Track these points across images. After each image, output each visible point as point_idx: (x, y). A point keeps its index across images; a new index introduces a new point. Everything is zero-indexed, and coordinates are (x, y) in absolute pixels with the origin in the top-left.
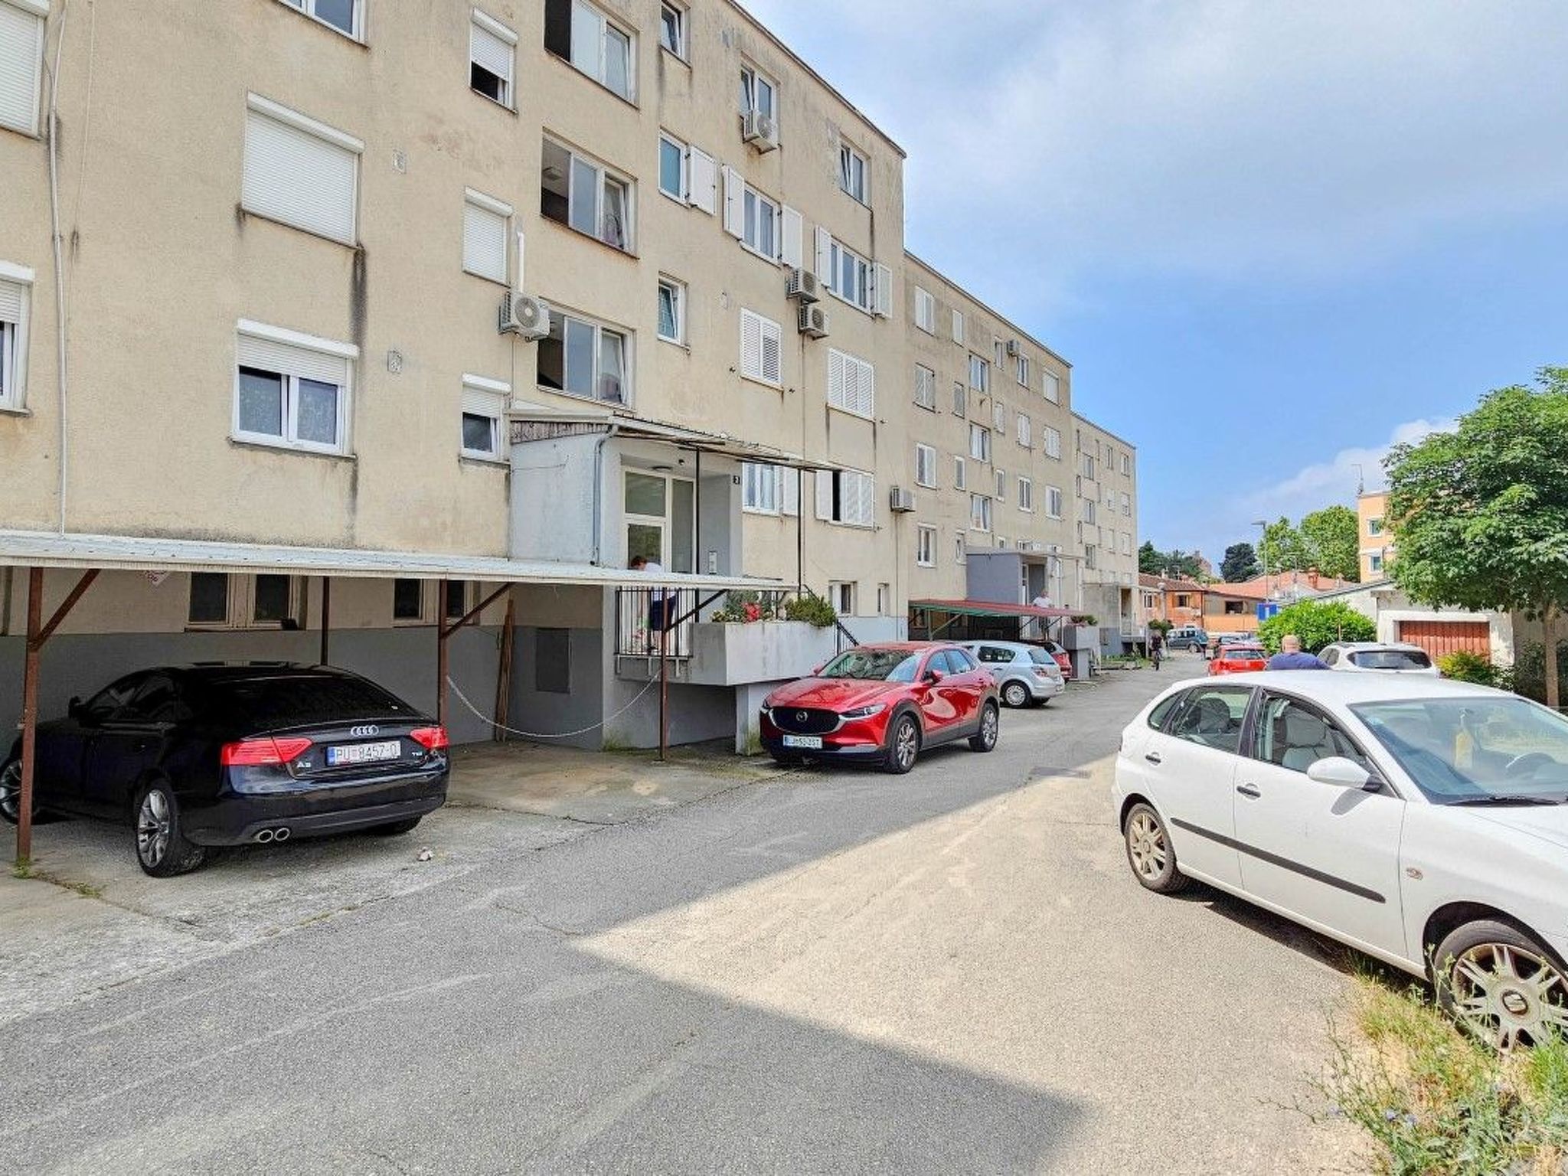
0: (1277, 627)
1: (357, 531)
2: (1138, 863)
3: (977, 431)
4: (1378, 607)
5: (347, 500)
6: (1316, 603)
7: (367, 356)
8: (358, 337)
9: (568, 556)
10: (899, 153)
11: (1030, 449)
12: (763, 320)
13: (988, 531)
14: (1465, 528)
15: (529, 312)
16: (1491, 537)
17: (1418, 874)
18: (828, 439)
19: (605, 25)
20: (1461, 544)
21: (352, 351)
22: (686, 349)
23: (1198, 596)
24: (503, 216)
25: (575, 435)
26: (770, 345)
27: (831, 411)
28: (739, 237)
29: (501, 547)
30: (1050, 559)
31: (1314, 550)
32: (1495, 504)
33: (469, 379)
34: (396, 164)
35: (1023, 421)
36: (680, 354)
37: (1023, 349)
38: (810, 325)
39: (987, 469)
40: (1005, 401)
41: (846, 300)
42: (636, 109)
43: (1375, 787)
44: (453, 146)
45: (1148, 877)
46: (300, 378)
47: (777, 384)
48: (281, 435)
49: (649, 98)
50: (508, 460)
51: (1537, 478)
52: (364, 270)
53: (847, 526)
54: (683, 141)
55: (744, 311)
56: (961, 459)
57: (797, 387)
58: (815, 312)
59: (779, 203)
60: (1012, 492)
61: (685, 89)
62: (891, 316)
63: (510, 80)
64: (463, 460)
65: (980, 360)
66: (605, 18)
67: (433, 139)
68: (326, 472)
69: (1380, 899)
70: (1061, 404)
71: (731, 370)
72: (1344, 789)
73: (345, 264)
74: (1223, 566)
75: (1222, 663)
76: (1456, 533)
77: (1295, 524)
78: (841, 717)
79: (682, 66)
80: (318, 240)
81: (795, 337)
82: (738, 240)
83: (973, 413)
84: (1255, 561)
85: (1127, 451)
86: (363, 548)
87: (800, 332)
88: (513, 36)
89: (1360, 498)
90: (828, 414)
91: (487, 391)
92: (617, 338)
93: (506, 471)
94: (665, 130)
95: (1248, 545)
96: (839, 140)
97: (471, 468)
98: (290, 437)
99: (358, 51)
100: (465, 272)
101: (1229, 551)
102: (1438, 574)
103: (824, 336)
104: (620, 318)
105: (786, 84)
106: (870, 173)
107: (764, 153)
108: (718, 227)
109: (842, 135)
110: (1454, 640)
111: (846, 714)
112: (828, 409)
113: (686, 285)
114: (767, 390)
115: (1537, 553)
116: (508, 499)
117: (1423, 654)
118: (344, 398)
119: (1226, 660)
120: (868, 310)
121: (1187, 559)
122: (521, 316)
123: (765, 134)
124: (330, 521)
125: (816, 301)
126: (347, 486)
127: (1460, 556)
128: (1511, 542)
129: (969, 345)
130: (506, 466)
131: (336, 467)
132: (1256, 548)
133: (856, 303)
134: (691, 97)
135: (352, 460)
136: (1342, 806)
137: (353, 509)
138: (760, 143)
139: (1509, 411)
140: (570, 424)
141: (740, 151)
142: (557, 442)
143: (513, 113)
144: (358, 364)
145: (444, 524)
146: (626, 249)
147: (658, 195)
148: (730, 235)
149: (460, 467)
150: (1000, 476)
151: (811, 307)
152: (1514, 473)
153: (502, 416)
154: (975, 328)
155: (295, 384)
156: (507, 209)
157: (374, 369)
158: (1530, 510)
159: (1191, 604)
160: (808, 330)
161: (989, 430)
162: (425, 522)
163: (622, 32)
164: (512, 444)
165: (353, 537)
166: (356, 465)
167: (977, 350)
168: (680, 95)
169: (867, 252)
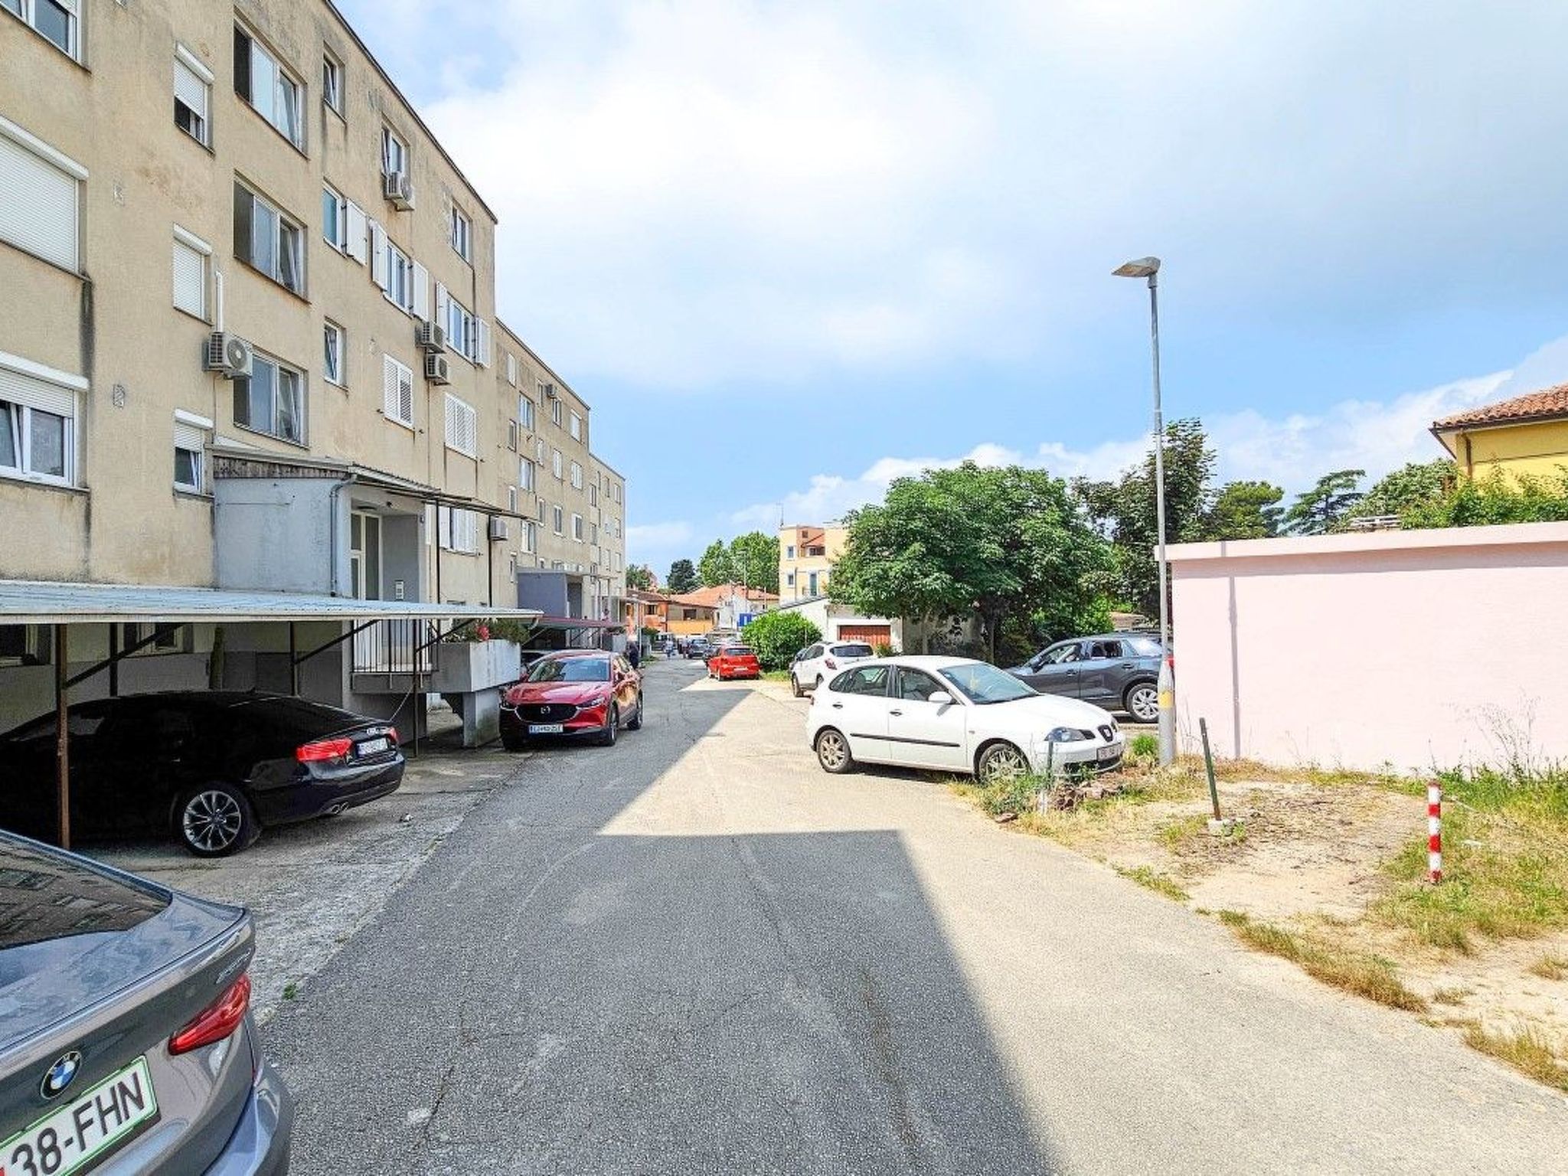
0: (755, 632)
1: (92, 563)
2: (825, 762)
3: (524, 463)
4: (828, 615)
5: (82, 534)
6: (781, 613)
7: (95, 387)
8: (87, 370)
9: (297, 588)
10: (493, 219)
11: (562, 481)
12: (400, 366)
13: (531, 552)
14: (891, 568)
15: (238, 354)
16: (903, 574)
17: (973, 732)
18: (445, 476)
19: (278, 72)
20: (887, 578)
21: (82, 383)
22: (344, 389)
23: (663, 606)
24: (201, 254)
25: (303, 478)
26: (405, 388)
27: (447, 450)
28: (383, 287)
29: (208, 578)
30: (587, 580)
31: (739, 567)
32: (906, 554)
33: (180, 414)
34: (116, 195)
35: (557, 456)
36: (339, 395)
37: (559, 393)
38: (437, 373)
39: (532, 497)
40: (544, 437)
41: (456, 349)
42: (306, 158)
43: (954, 702)
44: (163, 183)
45: (834, 767)
46: (32, 409)
47: (410, 426)
48: (15, 466)
49: (315, 149)
50: (211, 494)
51: (926, 539)
52: (91, 302)
53: (457, 553)
54: (341, 194)
55: (387, 357)
56: (513, 489)
57: (425, 429)
58: (441, 361)
59: (410, 258)
60: (549, 517)
61: (342, 146)
62: (488, 367)
63: (205, 118)
64: (177, 493)
65: (526, 400)
66: (279, 65)
67: (146, 173)
68: (64, 505)
69: (958, 746)
70: (583, 441)
71: (378, 411)
72: (942, 704)
73: (74, 296)
74: (669, 578)
75: (722, 660)
76: (885, 571)
77: (726, 546)
78: (578, 708)
79: (340, 122)
80: (51, 268)
81: (421, 380)
82: (382, 290)
83: (522, 449)
84: (694, 574)
85: (620, 482)
86: (96, 581)
87: (426, 378)
88: (210, 76)
89: (782, 529)
90: (445, 453)
91: (191, 426)
92: (290, 376)
93: (210, 504)
94: (327, 182)
95: (688, 562)
96: (451, 204)
97: (183, 501)
98: (23, 471)
99: (80, 74)
100: (175, 308)
101: (675, 566)
102: (877, 596)
103: (446, 384)
104: (298, 359)
105: (415, 145)
106: (471, 236)
107: (400, 210)
108: (367, 274)
109: (454, 199)
110: (879, 637)
111: (581, 706)
112: (445, 448)
113: (343, 329)
114: (403, 430)
115: (924, 586)
116: (213, 532)
117: (869, 646)
118: (72, 430)
119: (725, 657)
120: (470, 359)
121: (641, 572)
122: (232, 356)
123: (407, 197)
124: (66, 554)
125: (443, 352)
126: (82, 519)
127: (887, 585)
128: (912, 577)
129: (519, 387)
130: (208, 498)
131: (71, 500)
132: (696, 563)
133: (463, 354)
134: (346, 151)
135: (84, 492)
136: (941, 712)
137: (88, 543)
138: (400, 204)
139: (913, 497)
140: (297, 467)
141: (381, 206)
142: (279, 482)
143: (210, 152)
144: (86, 397)
145: (162, 556)
146: (296, 291)
147: (323, 244)
148: (377, 286)
149: (175, 501)
150: (541, 503)
151: (439, 356)
152: (915, 535)
153: (203, 450)
154: (525, 372)
155: (27, 414)
156: (208, 248)
157: (102, 404)
158: (922, 559)
159: (658, 612)
160: (432, 375)
161: (533, 463)
162: (147, 555)
163: (292, 82)
164: (216, 478)
165: (88, 572)
166: (89, 499)
167: (525, 391)
168: (338, 148)
169: (470, 307)
